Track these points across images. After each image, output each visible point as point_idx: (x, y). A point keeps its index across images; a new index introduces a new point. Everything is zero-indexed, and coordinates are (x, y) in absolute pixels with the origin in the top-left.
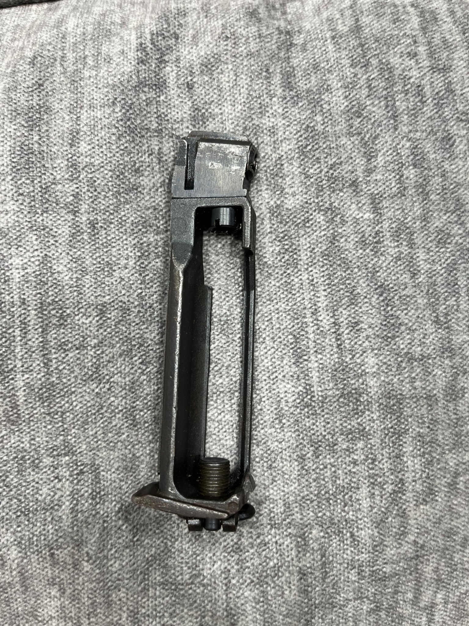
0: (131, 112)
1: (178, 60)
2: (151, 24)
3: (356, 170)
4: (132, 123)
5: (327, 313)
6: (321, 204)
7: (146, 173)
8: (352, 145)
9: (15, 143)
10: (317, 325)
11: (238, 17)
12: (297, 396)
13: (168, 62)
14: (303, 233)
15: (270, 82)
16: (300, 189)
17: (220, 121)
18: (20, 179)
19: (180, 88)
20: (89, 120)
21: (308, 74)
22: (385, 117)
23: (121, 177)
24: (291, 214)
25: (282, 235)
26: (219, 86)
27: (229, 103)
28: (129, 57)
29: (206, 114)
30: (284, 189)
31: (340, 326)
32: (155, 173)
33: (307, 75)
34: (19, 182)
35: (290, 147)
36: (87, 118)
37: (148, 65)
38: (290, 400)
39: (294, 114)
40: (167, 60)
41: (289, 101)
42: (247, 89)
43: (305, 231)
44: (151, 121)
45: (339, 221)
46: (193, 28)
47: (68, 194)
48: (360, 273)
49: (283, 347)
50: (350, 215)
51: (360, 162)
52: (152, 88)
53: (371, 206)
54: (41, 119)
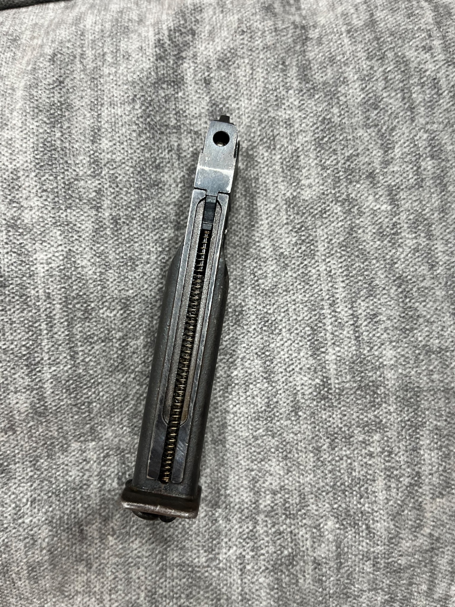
0: (150, 108)
1: (195, 56)
2: (167, 20)
3: (373, 162)
4: (152, 120)
5: (345, 305)
6: (338, 195)
7: (167, 169)
8: (369, 137)
9: (37, 140)
10: (335, 316)
11: (254, 12)
12: (313, 388)
13: (185, 58)
14: (320, 224)
15: (286, 75)
16: (317, 181)
17: (237, 115)
18: (44, 176)
19: (197, 84)
20: (109, 117)
21: (325, 67)
22: (401, 109)
23: (142, 173)
24: (308, 205)
25: (299, 226)
26: (235, 81)
27: (246, 97)
28: (148, 54)
29: (224, 109)
30: (300, 181)
31: (358, 318)
32: (175, 169)
33: (323, 67)
34: (43, 179)
35: (306, 139)
36: (108, 115)
37: (166, 62)
38: (307, 393)
39: (310, 106)
40: (184, 56)
41: (305, 93)
42: (263, 82)
43: (322, 222)
44: (170, 118)
45: (356, 212)
46: (209, 24)
47: (91, 191)
48: (378, 265)
49: (299, 338)
50: (368, 207)
51: (377, 154)
52: (170, 84)
53: (388, 198)
54: (62, 116)
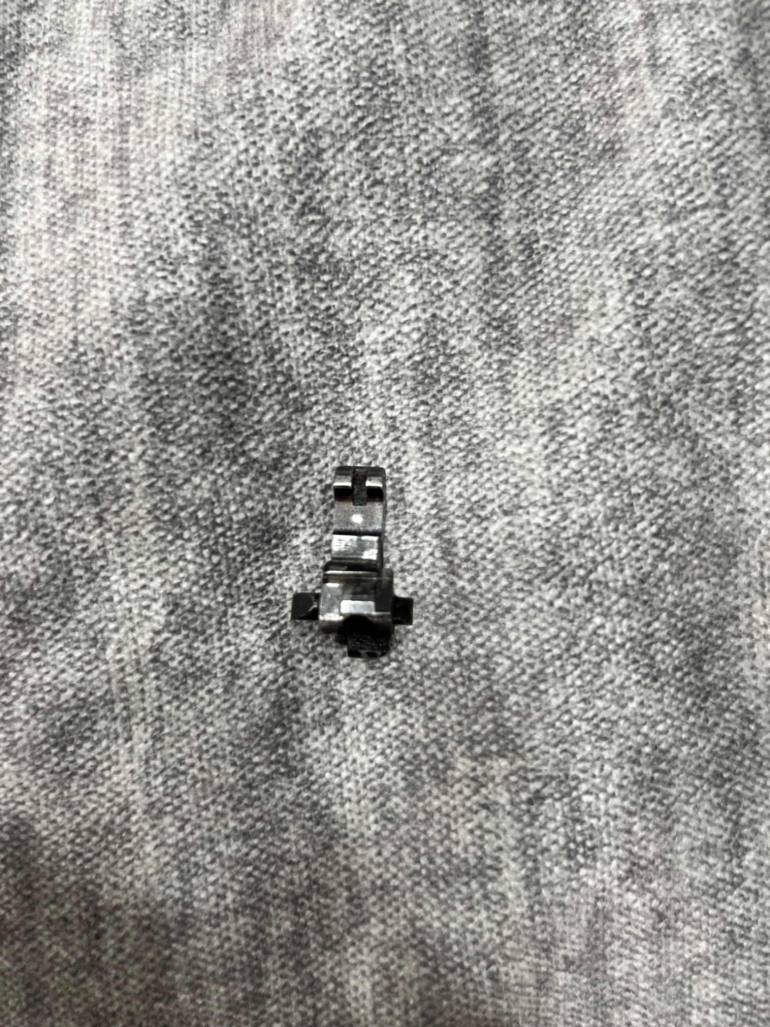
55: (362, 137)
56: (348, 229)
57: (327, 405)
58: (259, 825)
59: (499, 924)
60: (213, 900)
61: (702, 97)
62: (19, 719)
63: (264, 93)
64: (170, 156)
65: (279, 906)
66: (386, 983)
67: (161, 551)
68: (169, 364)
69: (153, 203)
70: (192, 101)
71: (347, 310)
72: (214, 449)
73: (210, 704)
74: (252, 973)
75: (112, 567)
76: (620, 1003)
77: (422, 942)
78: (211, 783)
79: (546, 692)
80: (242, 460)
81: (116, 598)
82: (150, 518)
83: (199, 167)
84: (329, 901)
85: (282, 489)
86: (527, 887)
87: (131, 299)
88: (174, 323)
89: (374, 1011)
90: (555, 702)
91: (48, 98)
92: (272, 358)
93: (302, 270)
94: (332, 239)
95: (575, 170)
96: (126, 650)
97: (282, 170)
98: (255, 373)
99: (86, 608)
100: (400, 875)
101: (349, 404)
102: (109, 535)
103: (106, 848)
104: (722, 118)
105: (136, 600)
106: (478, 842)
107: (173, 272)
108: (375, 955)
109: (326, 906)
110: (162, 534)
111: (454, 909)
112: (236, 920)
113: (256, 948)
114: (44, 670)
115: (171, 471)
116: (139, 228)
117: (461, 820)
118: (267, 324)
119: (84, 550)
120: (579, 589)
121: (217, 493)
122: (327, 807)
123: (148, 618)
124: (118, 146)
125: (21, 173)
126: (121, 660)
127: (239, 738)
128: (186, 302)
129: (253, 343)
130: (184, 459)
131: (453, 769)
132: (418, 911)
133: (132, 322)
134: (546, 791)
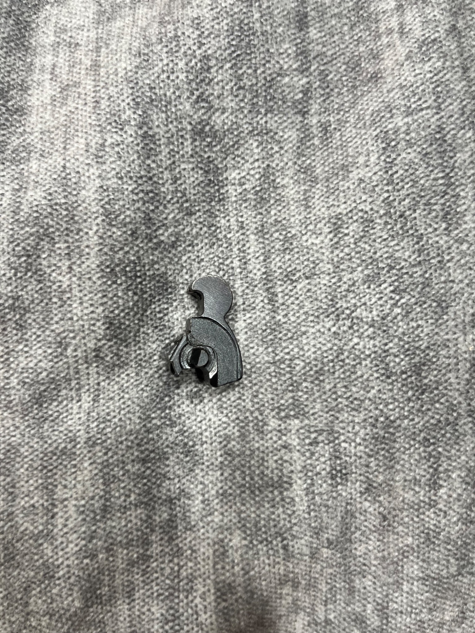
55: (234, 61)
56: (223, 113)
57: (205, 213)
58: (152, 455)
59: (290, 516)
60: (123, 498)
61: (428, 50)
62: (14, 388)
63: (179, 34)
64: (124, 65)
65: (161, 504)
66: (221, 550)
67: (104, 291)
68: (115, 180)
69: (112, 91)
70: (138, 36)
71: (219, 159)
72: (139, 232)
73: (127, 382)
74: (143, 542)
75: (74, 299)
76: (360, 573)
77: (244, 526)
78: (125, 427)
79: (323, 381)
80: (155, 241)
81: (75, 318)
82: (98, 270)
83: (140, 72)
84: (190, 502)
85: (176, 260)
86: (307, 495)
87: (97, 143)
88: (120, 157)
89: (214, 566)
90: (328, 387)
91: (55, 31)
92: (175, 182)
93: (196, 134)
94: (213, 118)
95: (355, 87)
96: (79, 350)
97: (187, 77)
98: (165, 190)
99: (57, 323)
100: (234, 487)
101: (217, 213)
102: (74, 279)
103: (61, 464)
104: (439, 61)
105: (87, 320)
106: (280, 467)
107: (122, 129)
108: (216, 533)
109: (189, 505)
110: (105, 280)
111: (264, 506)
112: (136, 510)
113: (146, 528)
114: (29, 359)
115: (113, 242)
116: (104, 104)
117: (270, 455)
118: (174, 163)
119: (60, 287)
120: (346, 322)
121: (138, 258)
122: (193, 446)
123: (94, 331)
124: (94, 58)
125: (37, 71)
126: (76, 356)
127: (143, 402)
128: (127, 146)
129: (165, 172)
130: (121, 236)
131: (268, 425)
132: (243, 508)
133: (97, 156)
134: (320, 438)
